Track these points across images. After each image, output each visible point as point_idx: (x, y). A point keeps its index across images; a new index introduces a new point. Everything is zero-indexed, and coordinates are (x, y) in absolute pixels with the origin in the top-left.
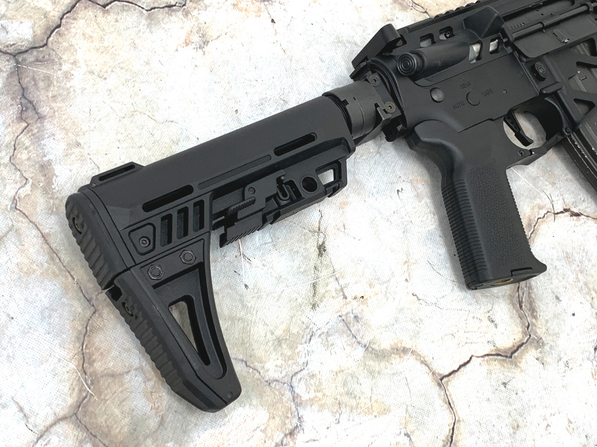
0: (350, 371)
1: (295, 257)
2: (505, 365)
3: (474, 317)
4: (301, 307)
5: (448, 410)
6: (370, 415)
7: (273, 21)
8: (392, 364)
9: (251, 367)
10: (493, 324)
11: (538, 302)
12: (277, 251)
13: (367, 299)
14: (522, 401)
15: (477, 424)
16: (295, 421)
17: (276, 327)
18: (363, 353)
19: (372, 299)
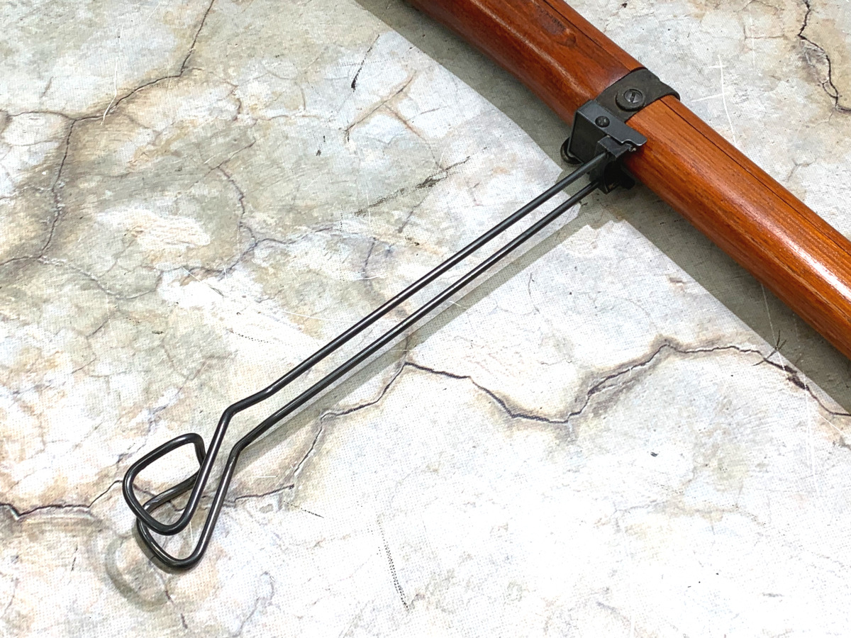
0: (325, 281)
1: (395, 169)
2: (497, 416)
4: (347, 203)
5: (377, 390)
6: (296, 324)
7: (625, 5)
9: (242, 203)
11: (620, 406)
12: (382, 153)
13: (420, 249)
15: (396, 427)
16: (224, 267)
17: (303, 198)
18: (356, 279)
19: (425, 253)
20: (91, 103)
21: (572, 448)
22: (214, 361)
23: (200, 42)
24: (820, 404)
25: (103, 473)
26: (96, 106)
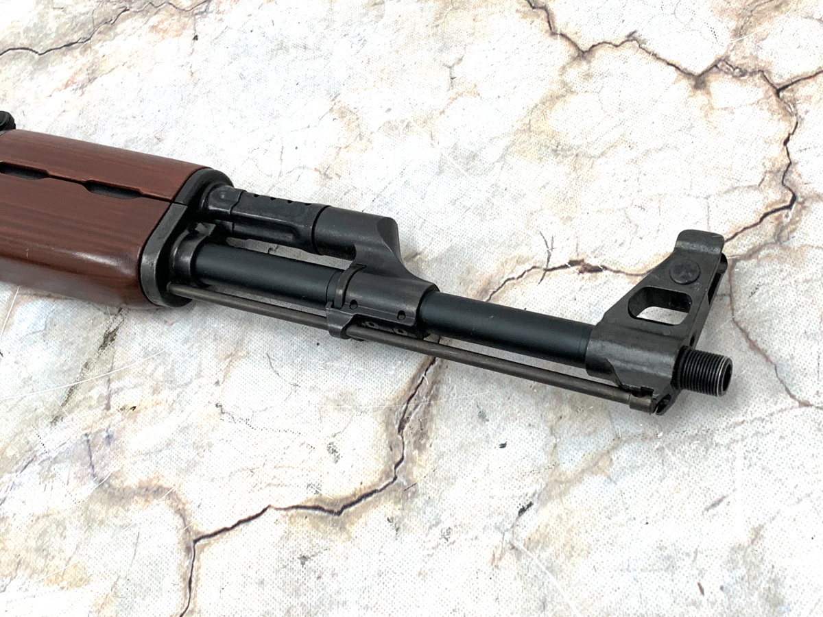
0: (59, 517)
1: (66, 349)
2: (322, 526)
3: (302, 444)
4: (36, 420)
5: (181, 594)
6: (56, 585)
7: (196, 38)
8: (128, 510)
10: (333, 455)
11: (438, 421)
12: (44, 343)
13: (139, 412)
14: (323, 592)
18: (92, 491)
19: (147, 411)
24: (627, 274)
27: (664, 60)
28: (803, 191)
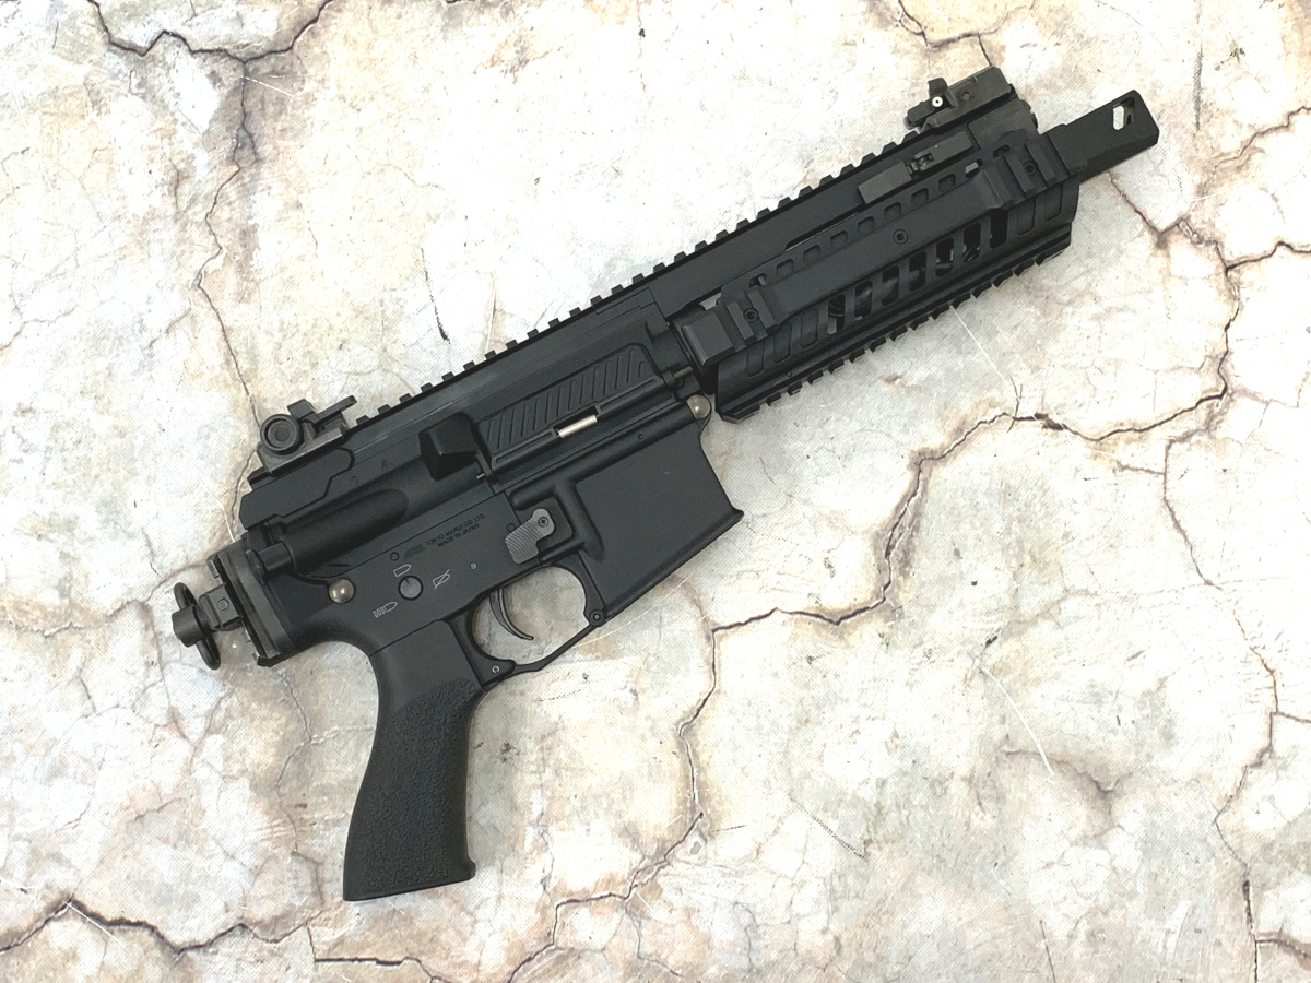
2: (824, 633)
3: (801, 555)
5: (706, 676)
10: (829, 570)
14: (828, 689)
15: (746, 702)
20: (206, 534)
21: (905, 622)
22: (549, 740)
23: (250, 381)
24: (1084, 437)
25: (541, 906)
26: (215, 534)
27: (1132, 205)
28: (1234, 383)
